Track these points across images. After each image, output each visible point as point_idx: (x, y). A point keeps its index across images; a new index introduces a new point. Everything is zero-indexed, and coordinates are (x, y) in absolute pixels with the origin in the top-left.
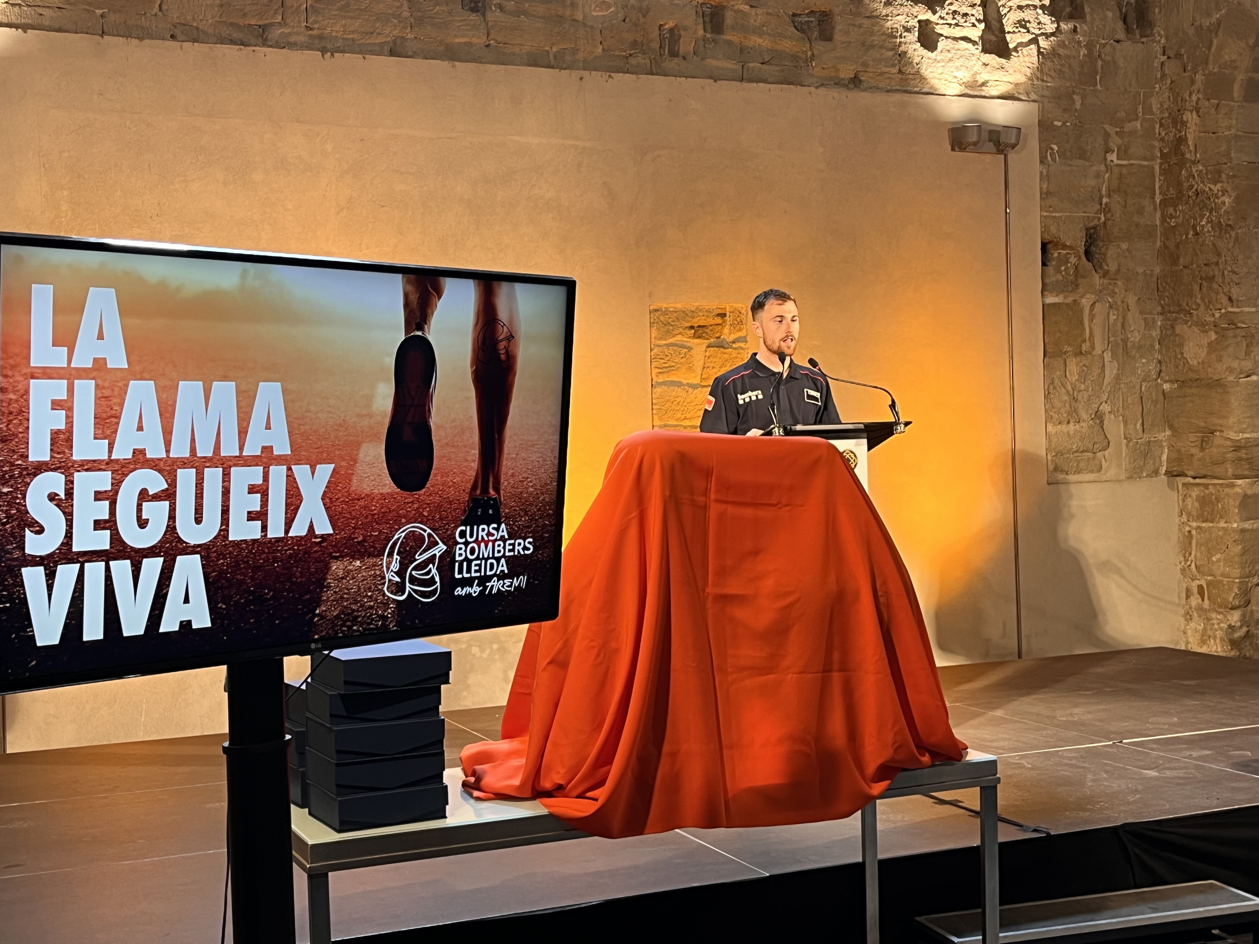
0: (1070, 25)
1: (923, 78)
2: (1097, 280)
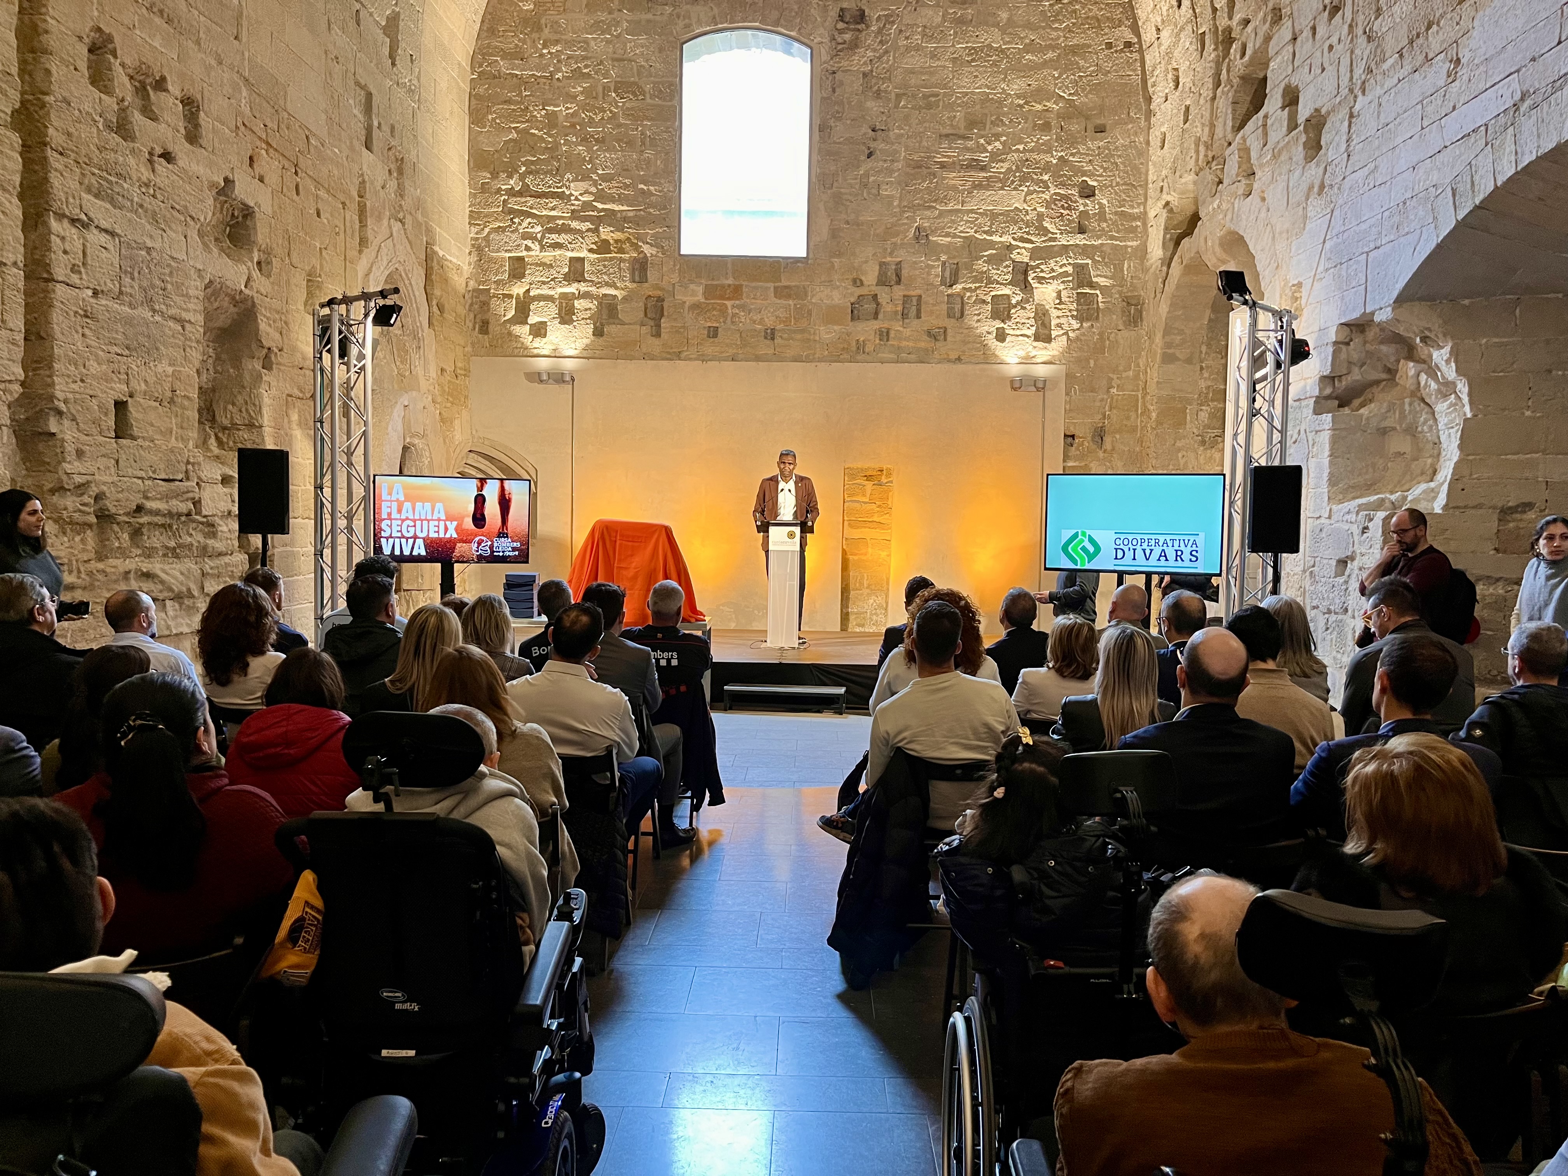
0: (1089, 324)
1: (996, 356)
2: (1101, 454)
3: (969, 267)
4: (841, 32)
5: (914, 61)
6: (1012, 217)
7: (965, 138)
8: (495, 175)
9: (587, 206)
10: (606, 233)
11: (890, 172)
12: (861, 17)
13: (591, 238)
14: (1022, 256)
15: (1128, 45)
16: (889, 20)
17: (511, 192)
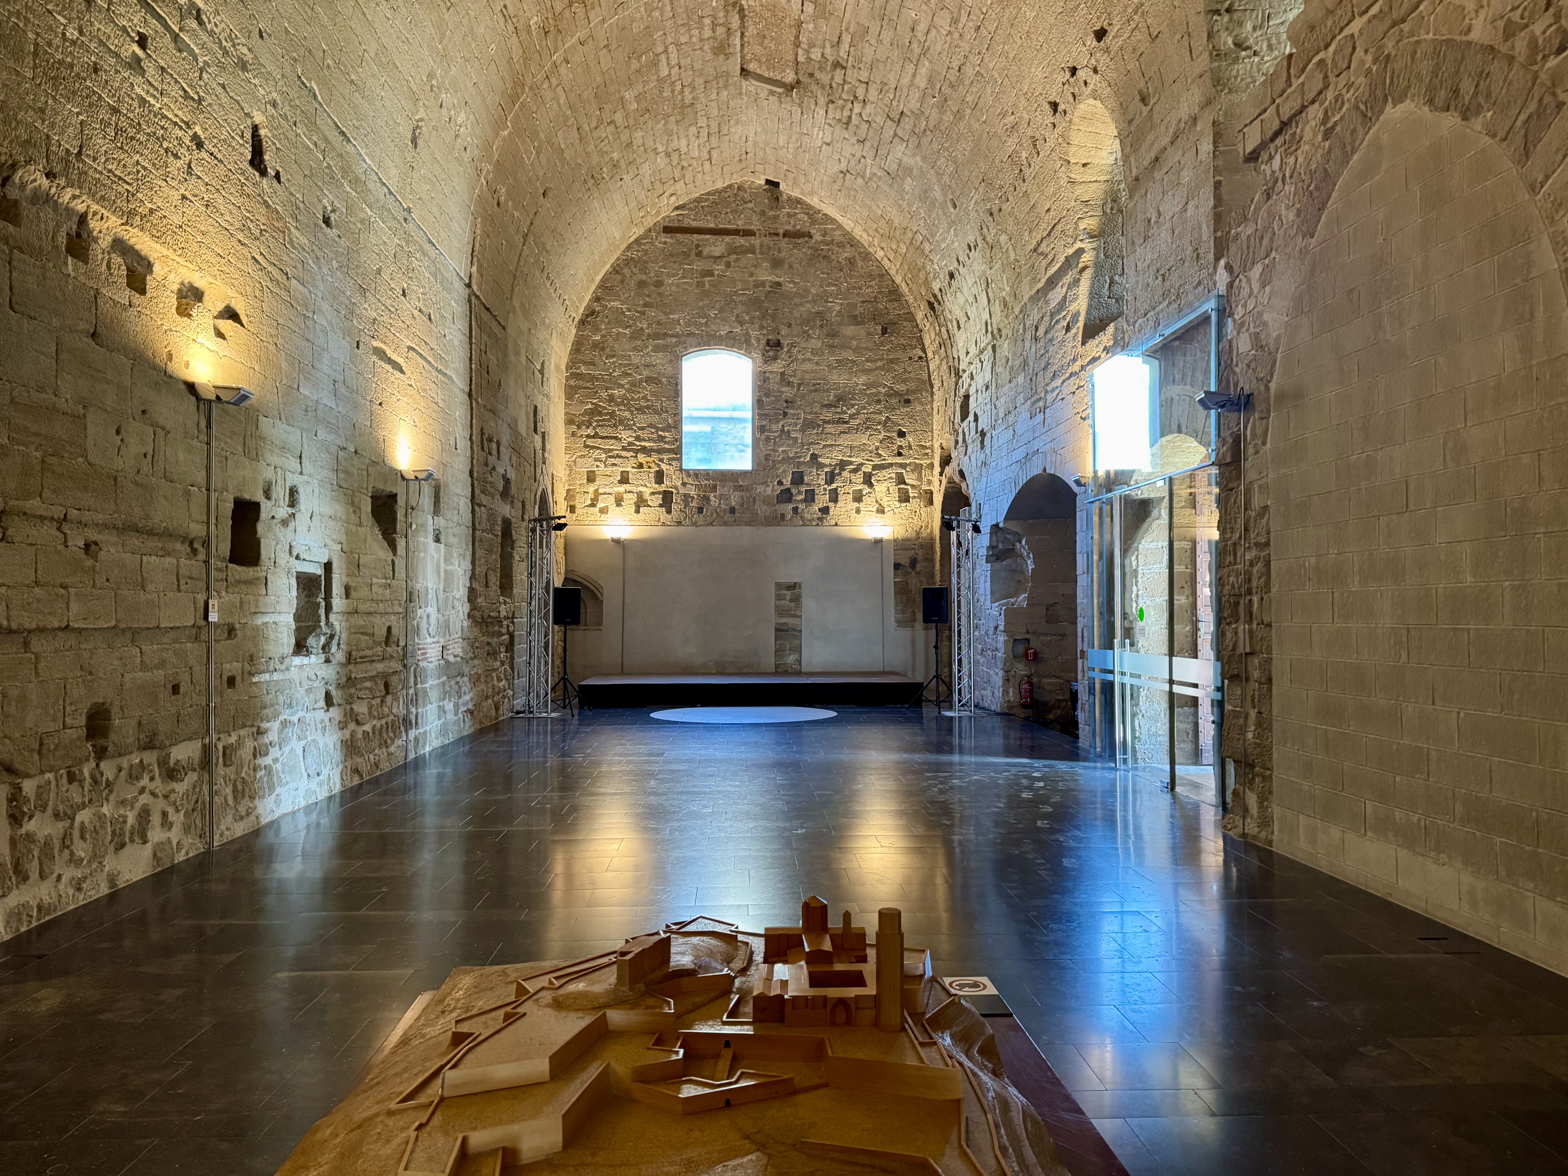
0: (905, 504)
2: (914, 574)
3: (840, 474)
4: (767, 351)
5: (808, 366)
6: (862, 448)
7: (836, 407)
8: (579, 427)
9: (630, 444)
10: (642, 458)
11: (796, 424)
12: (778, 344)
13: (633, 461)
14: (867, 469)
15: (920, 358)
16: (792, 345)
17: (588, 436)
